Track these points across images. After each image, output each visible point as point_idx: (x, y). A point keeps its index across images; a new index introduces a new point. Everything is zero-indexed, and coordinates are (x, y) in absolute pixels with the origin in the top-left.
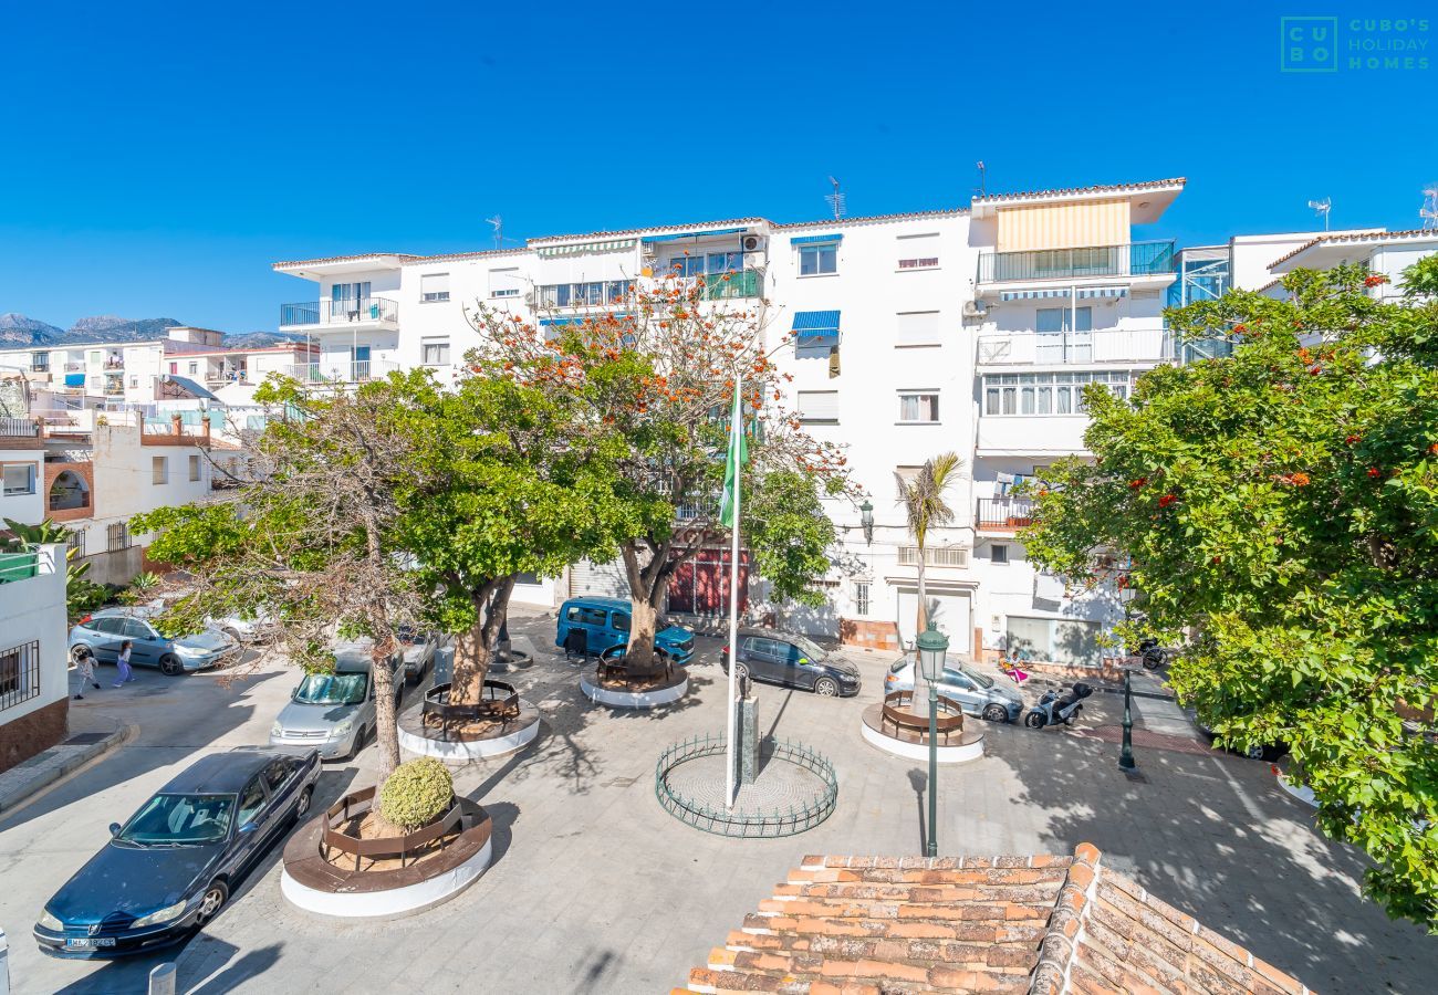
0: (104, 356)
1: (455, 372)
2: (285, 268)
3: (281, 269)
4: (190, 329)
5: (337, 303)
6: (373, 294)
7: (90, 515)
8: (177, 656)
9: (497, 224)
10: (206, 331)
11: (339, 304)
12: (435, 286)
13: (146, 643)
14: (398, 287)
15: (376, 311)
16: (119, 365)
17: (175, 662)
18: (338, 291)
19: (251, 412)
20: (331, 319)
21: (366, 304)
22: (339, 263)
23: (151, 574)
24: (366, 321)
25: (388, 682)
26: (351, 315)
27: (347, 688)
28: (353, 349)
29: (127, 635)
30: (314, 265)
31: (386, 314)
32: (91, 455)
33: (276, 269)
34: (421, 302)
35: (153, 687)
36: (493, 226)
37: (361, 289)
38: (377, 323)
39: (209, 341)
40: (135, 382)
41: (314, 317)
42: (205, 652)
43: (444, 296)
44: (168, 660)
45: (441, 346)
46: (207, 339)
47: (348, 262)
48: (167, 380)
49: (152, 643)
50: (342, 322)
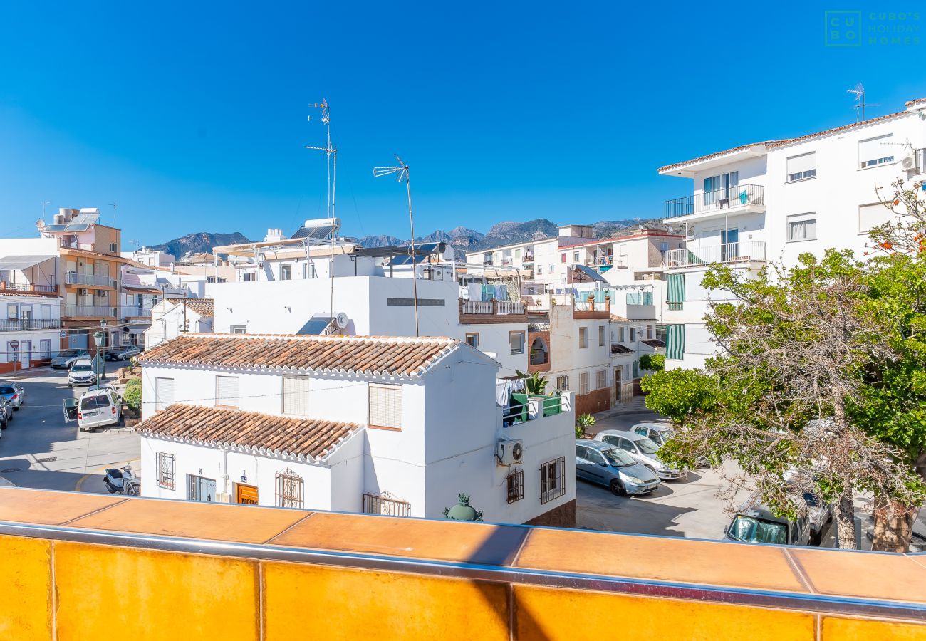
0: (523, 252)
1: (866, 250)
2: (668, 171)
3: (665, 172)
4: (572, 226)
5: (707, 195)
6: (741, 182)
7: (548, 369)
8: (621, 481)
9: (858, 92)
10: (582, 227)
11: (709, 196)
12: (800, 166)
13: (600, 467)
14: (763, 172)
15: (744, 197)
16: (531, 258)
17: (620, 486)
18: (709, 184)
19: (630, 290)
20: (705, 208)
21: (733, 192)
22: (713, 159)
23: (589, 415)
24: (736, 207)
25: (851, 539)
26: (722, 202)
27: (770, 535)
28: (723, 234)
29: (590, 460)
30: (692, 165)
31: (753, 198)
32: (548, 327)
33: (661, 173)
34: (787, 183)
35: (610, 502)
36: (855, 95)
37: (729, 179)
38: (746, 208)
39: (584, 234)
40: (540, 270)
41: (689, 209)
42: (640, 482)
43: (811, 174)
44: (616, 484)
45: (806, 222)
46: (583, 232)
47: (720, 157)
48: (575, 268)
49: (605, 469)
50: (714, 211)
